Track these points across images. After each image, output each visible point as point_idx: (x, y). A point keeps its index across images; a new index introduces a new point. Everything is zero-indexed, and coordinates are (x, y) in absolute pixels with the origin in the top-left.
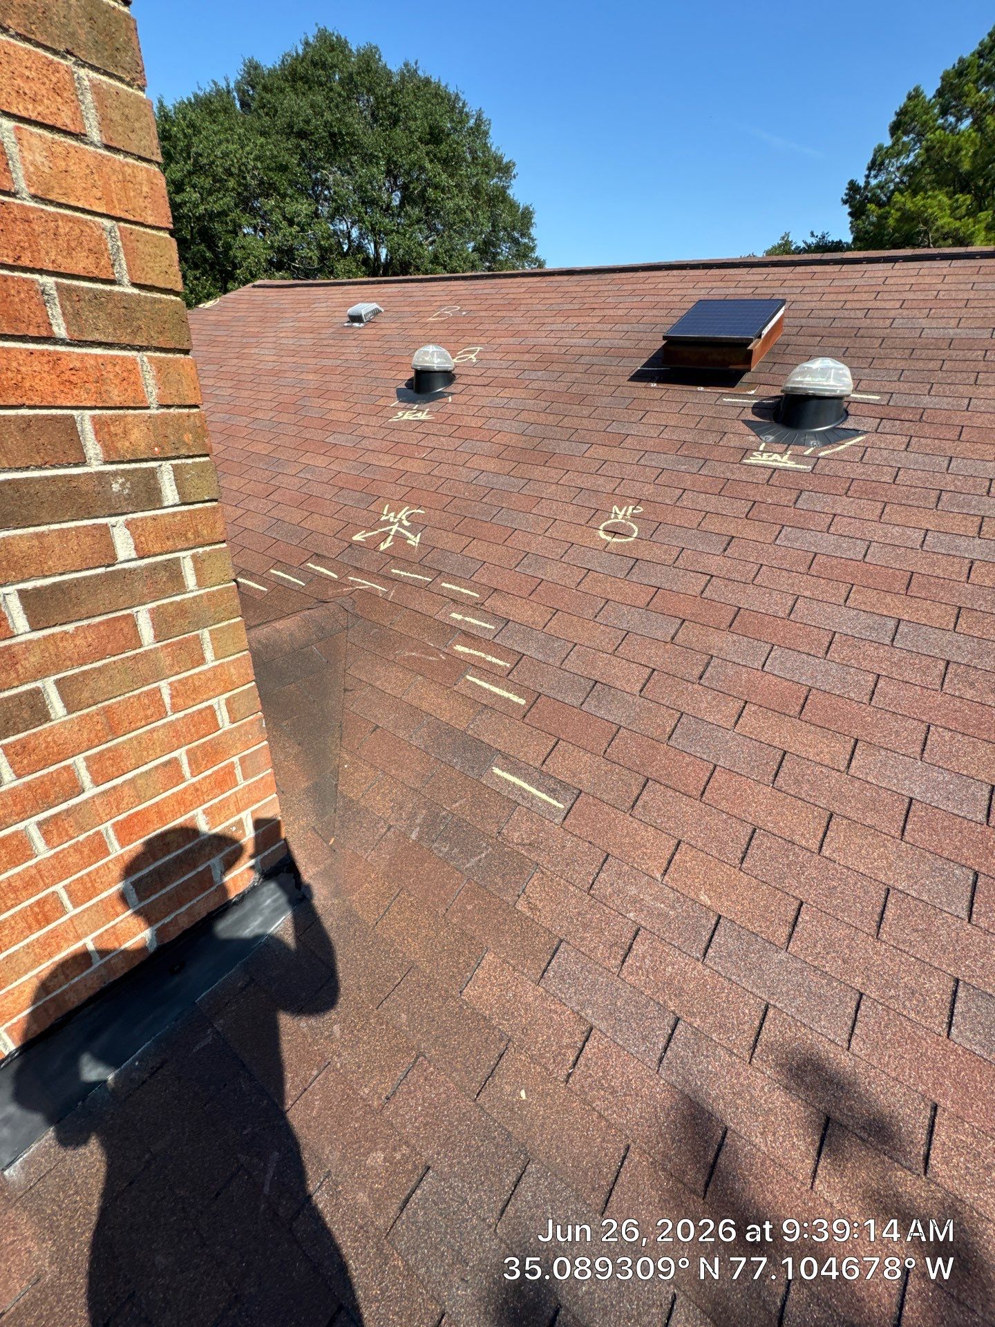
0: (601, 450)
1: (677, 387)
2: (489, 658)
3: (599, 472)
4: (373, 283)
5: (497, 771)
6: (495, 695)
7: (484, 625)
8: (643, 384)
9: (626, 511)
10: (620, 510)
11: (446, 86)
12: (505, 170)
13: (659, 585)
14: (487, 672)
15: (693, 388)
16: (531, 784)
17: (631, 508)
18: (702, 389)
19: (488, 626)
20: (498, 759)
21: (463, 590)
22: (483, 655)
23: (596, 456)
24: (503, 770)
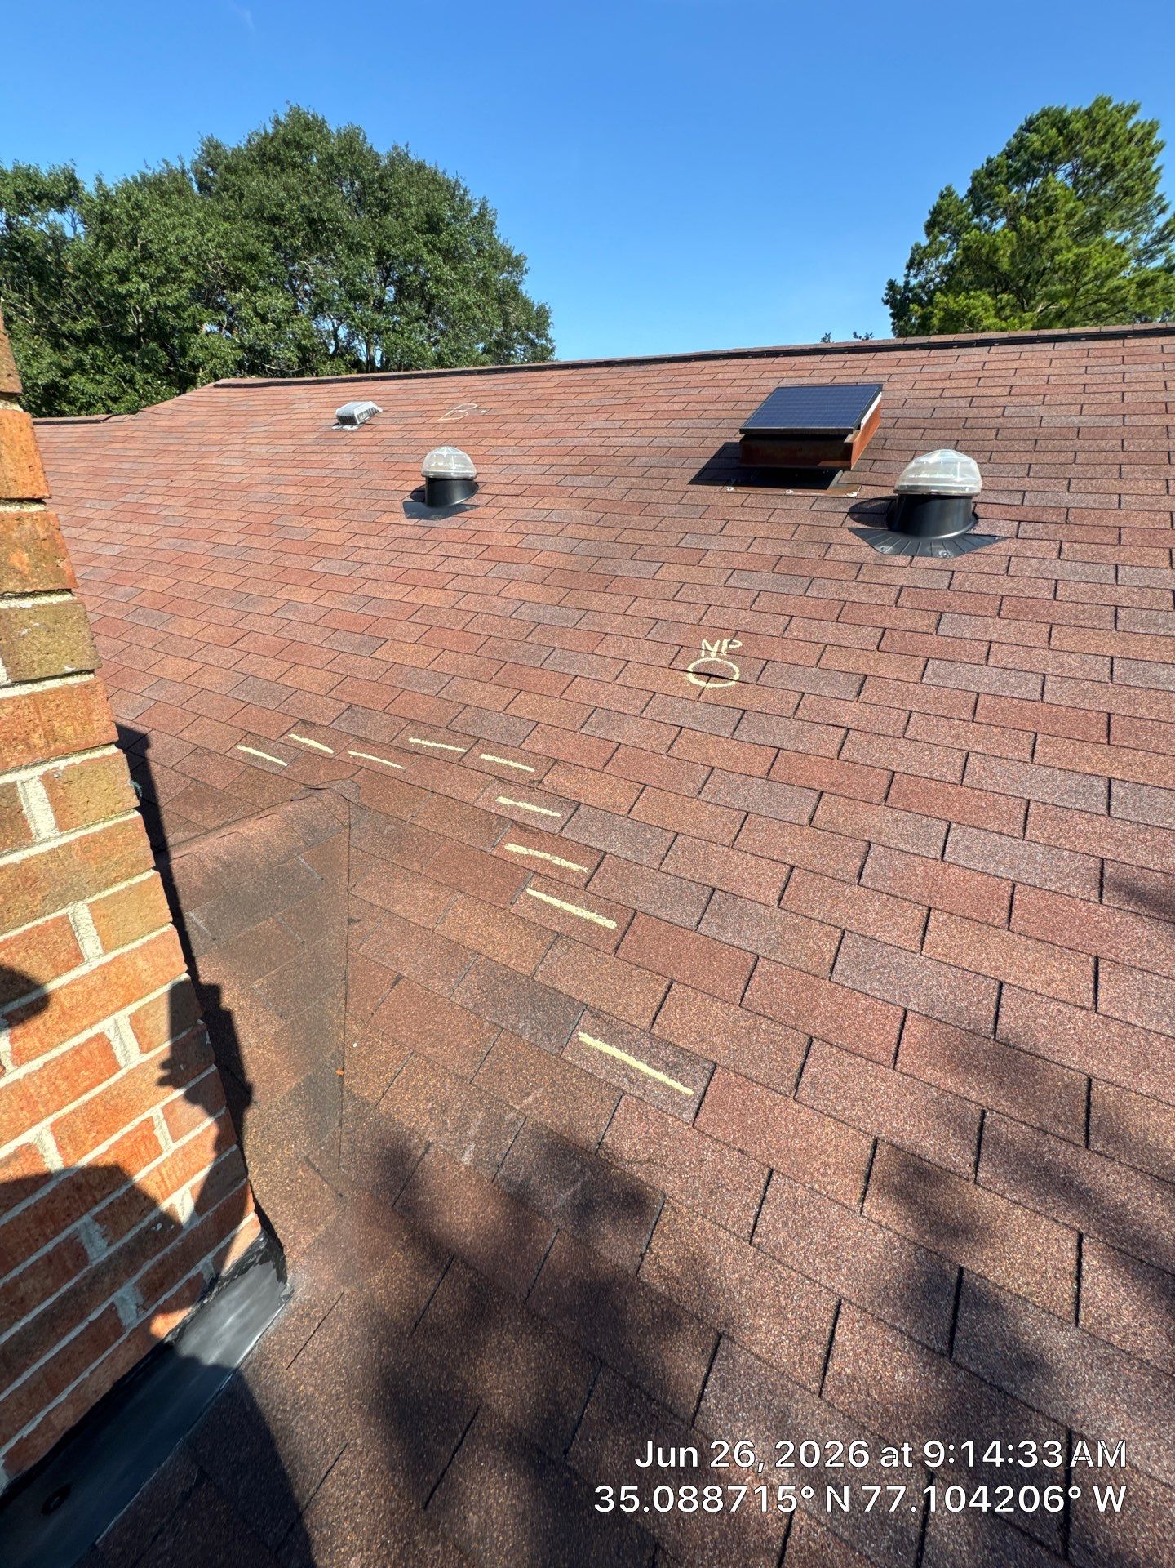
0: (675, 569)
1: (760, 490)
2: (557, 861)
3: (677, 598)
4: (366, 379)
5: (585, 1038)
6: (572, 916)
7: (545, 811)
8: (718, 488)
9: (720, 646)
10: (712, 646)
11: (444, 173)
12: (516, 264)
13: (779, 745)
14: (556, 882)
15: (780, 491)
16: (639, 1058)
17: (725, 642)
18: (791, 492)
19: (551, 813)
20: (586, 1019)
21: (511, 763)
22: (548, 857)
23: (670, 578)
24: (595, 1037)
